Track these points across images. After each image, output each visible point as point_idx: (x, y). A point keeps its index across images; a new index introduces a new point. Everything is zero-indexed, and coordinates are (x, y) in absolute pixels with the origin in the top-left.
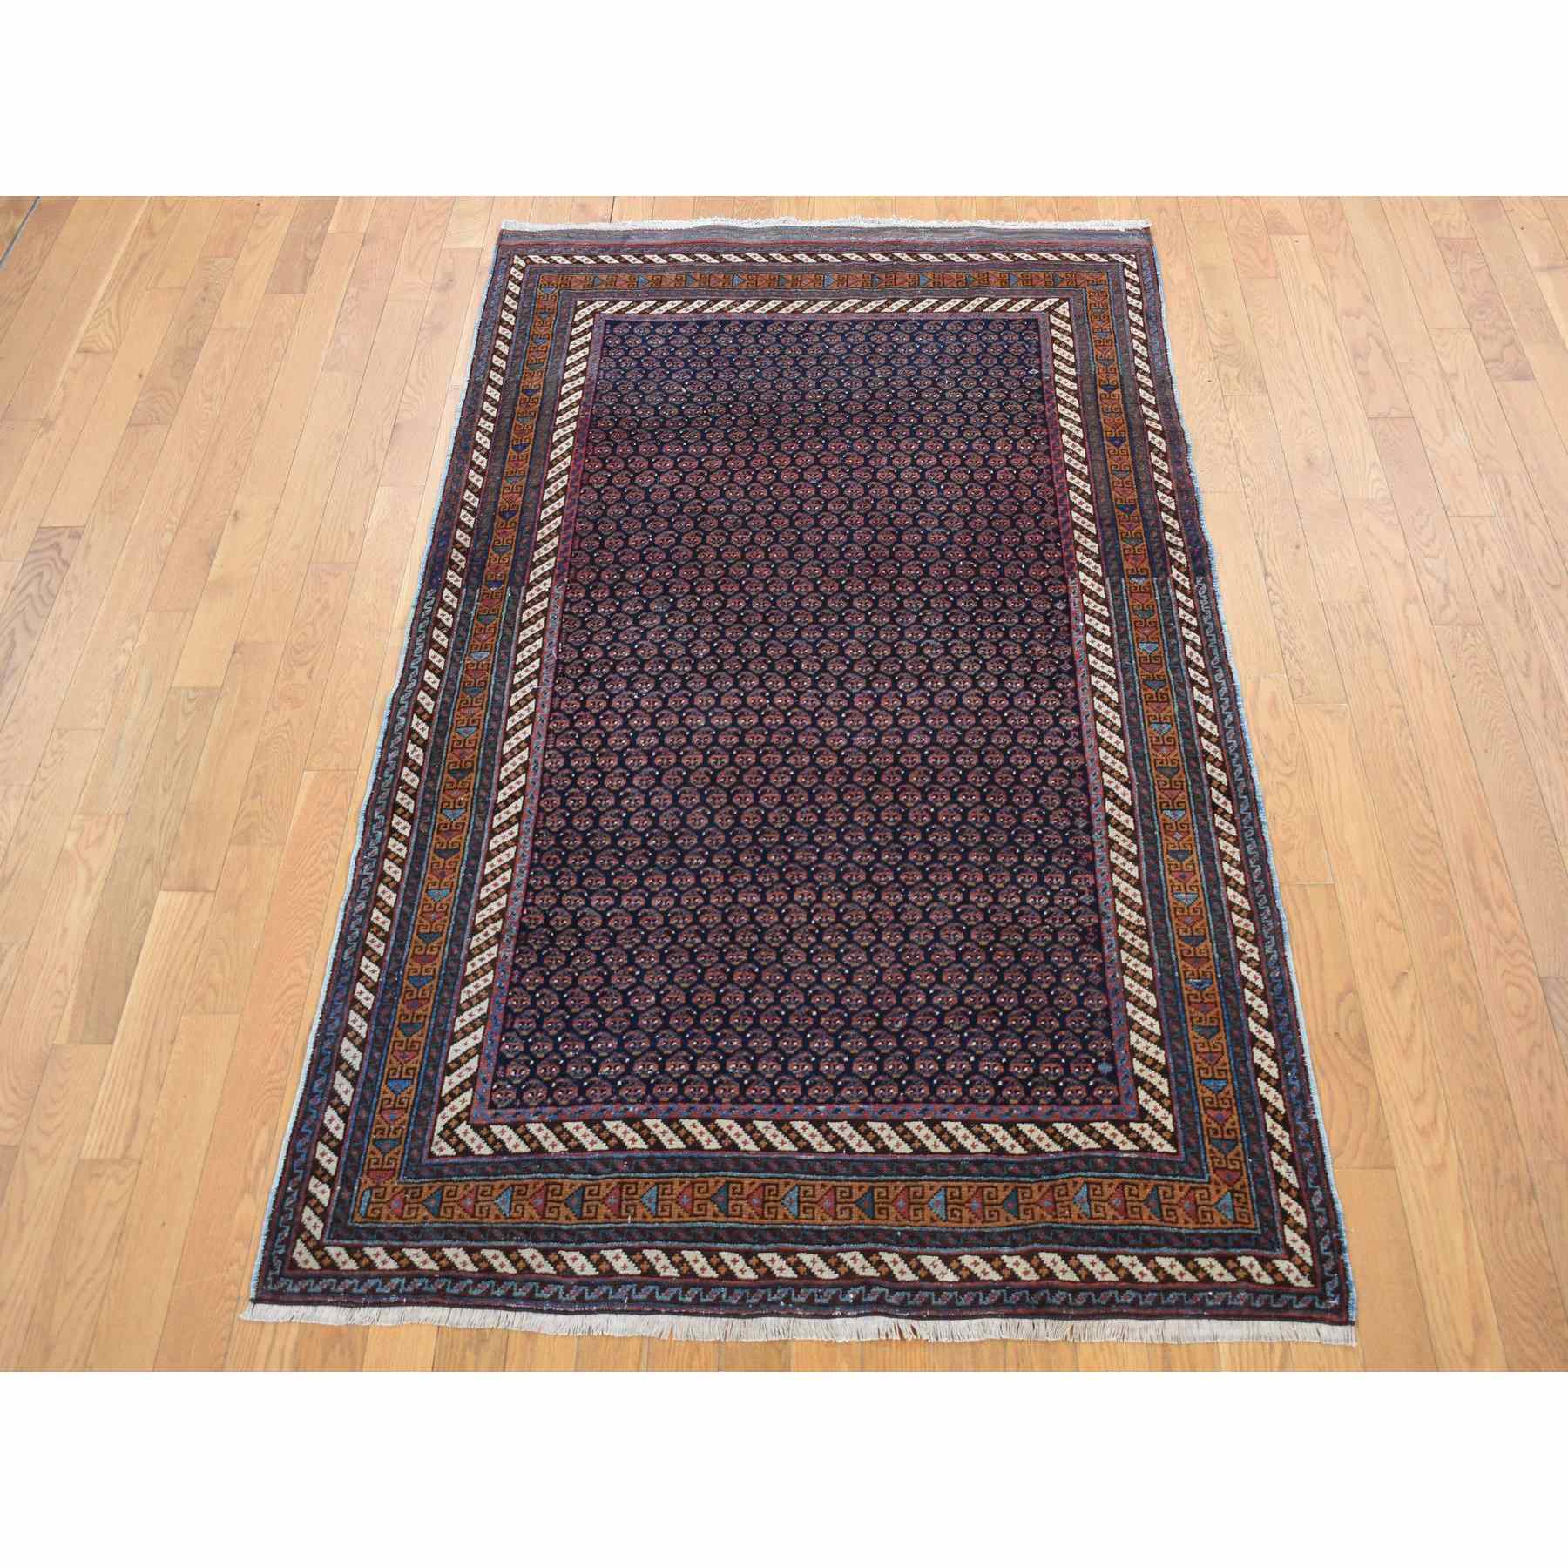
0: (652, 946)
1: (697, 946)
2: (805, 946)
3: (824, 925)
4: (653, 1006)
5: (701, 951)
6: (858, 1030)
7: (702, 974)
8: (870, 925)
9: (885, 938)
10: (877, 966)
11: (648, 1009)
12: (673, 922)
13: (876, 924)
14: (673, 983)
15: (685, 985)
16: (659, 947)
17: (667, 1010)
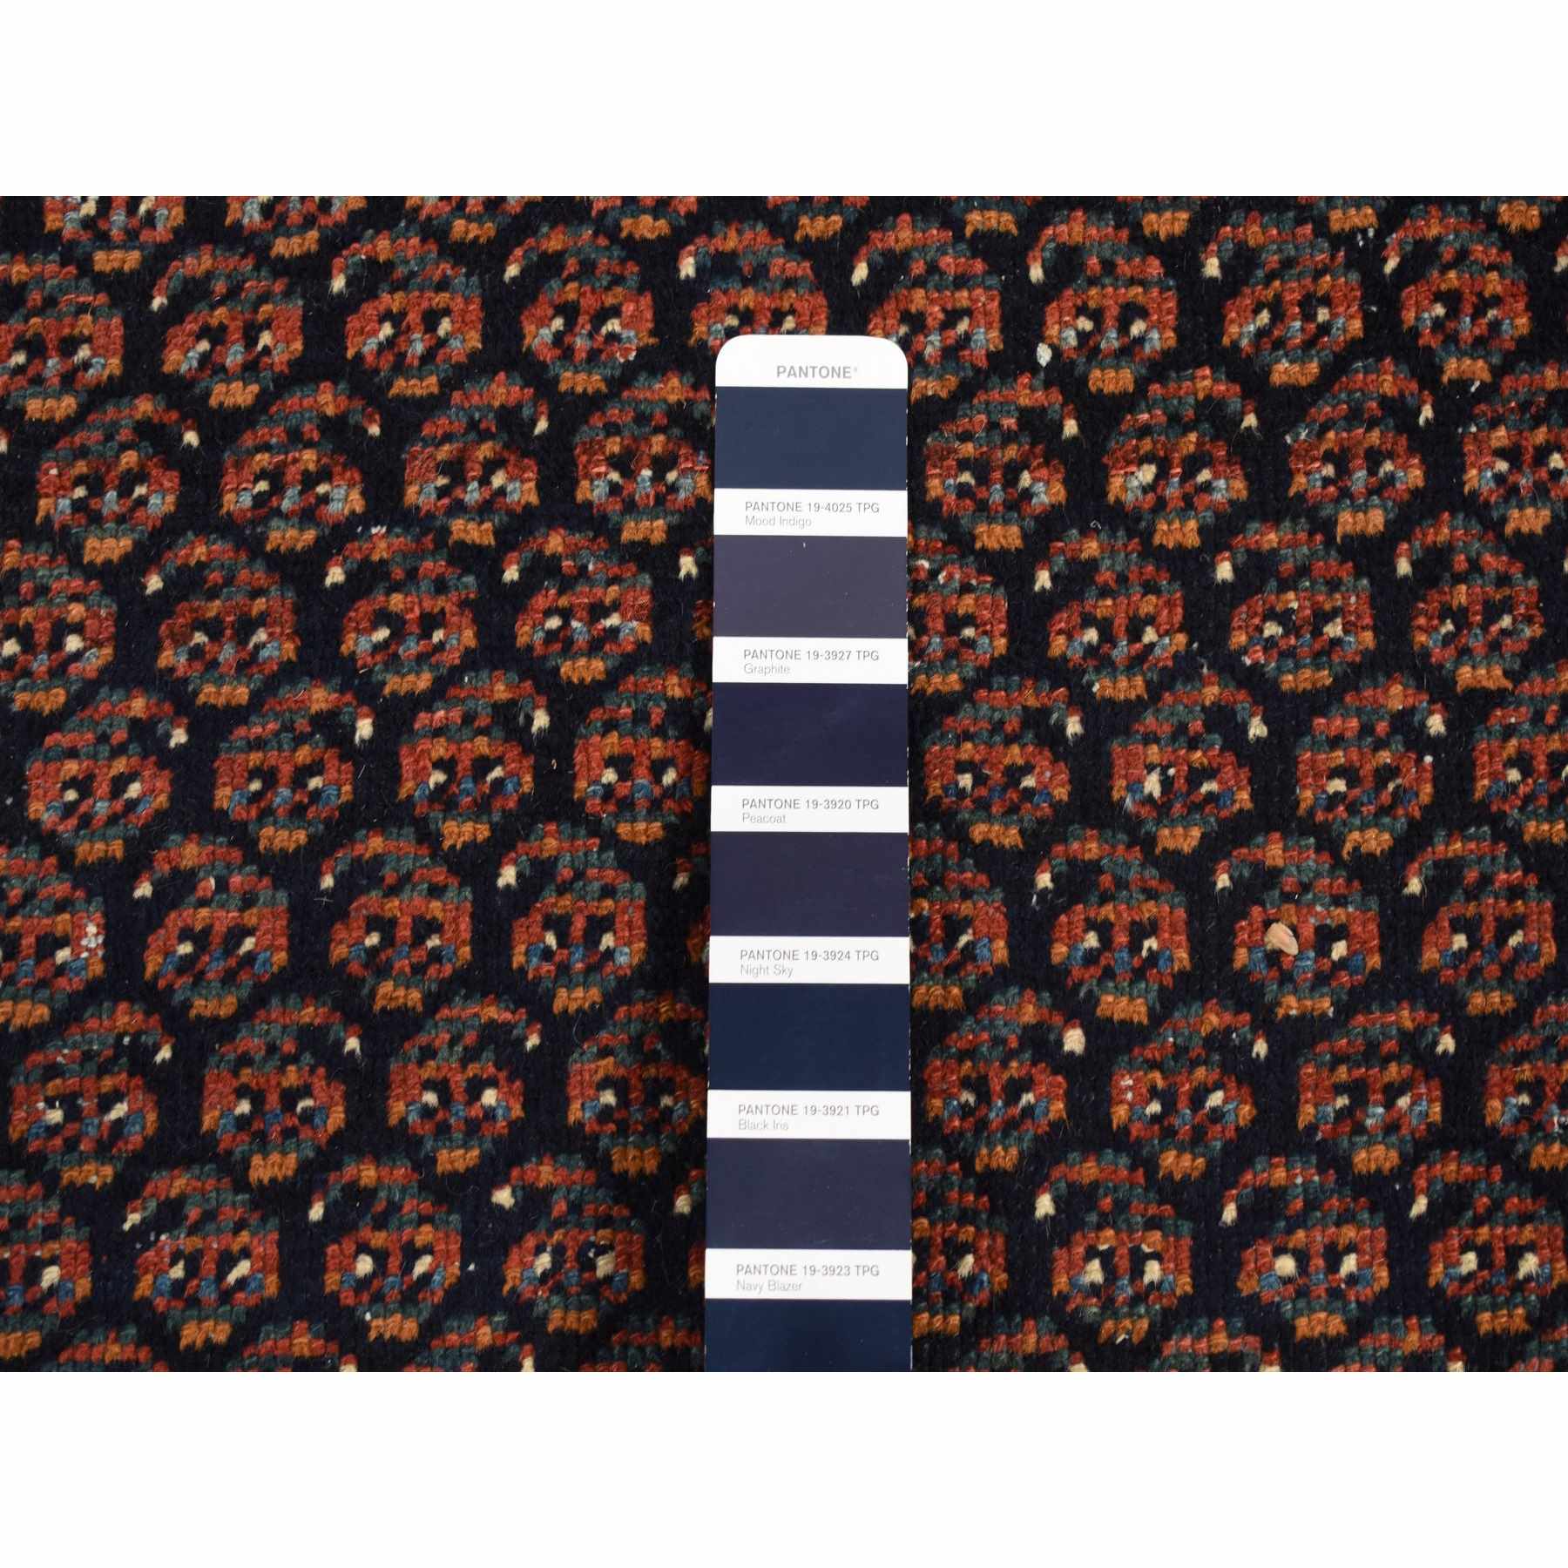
0: (66, 546)
1: (339, 536)
2: (1000, 536)
3: (1112, 380)
4: (95, 994)
5: (367, 577)
6: (1333, 1159)
7: (382, 754)
8: (1389, 380)
9: (1479, 478)
10: (1439, 688)
11: (67, 1017)
12: (182, 358)
13: (1426, 371)
14: (208, 822)
15: (282, 838)
16: (106, 547)
17: (176, 1021)
